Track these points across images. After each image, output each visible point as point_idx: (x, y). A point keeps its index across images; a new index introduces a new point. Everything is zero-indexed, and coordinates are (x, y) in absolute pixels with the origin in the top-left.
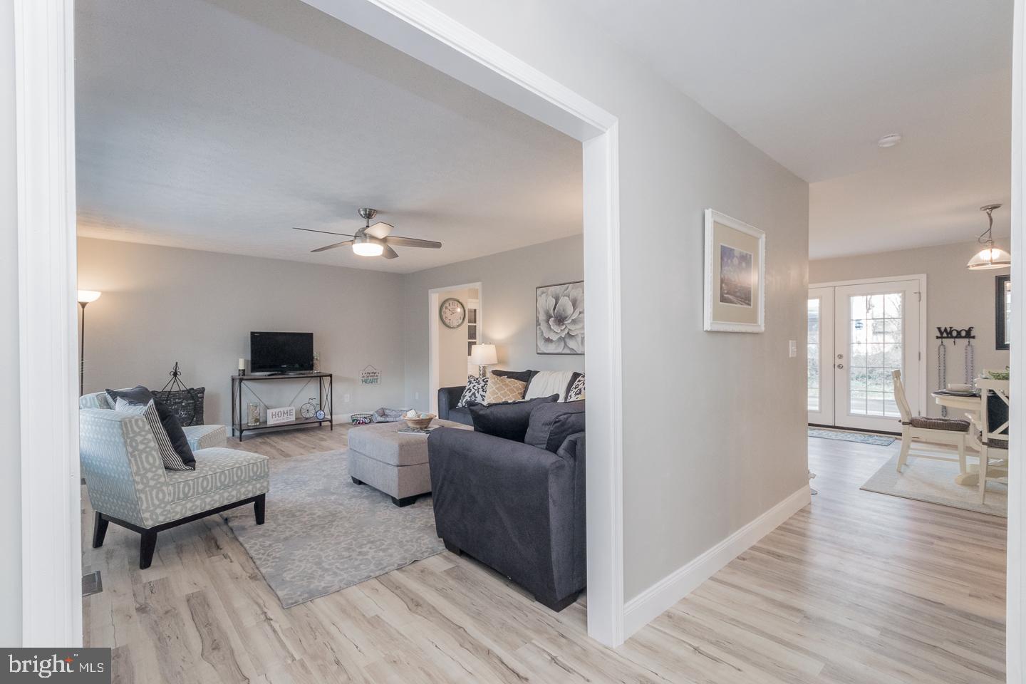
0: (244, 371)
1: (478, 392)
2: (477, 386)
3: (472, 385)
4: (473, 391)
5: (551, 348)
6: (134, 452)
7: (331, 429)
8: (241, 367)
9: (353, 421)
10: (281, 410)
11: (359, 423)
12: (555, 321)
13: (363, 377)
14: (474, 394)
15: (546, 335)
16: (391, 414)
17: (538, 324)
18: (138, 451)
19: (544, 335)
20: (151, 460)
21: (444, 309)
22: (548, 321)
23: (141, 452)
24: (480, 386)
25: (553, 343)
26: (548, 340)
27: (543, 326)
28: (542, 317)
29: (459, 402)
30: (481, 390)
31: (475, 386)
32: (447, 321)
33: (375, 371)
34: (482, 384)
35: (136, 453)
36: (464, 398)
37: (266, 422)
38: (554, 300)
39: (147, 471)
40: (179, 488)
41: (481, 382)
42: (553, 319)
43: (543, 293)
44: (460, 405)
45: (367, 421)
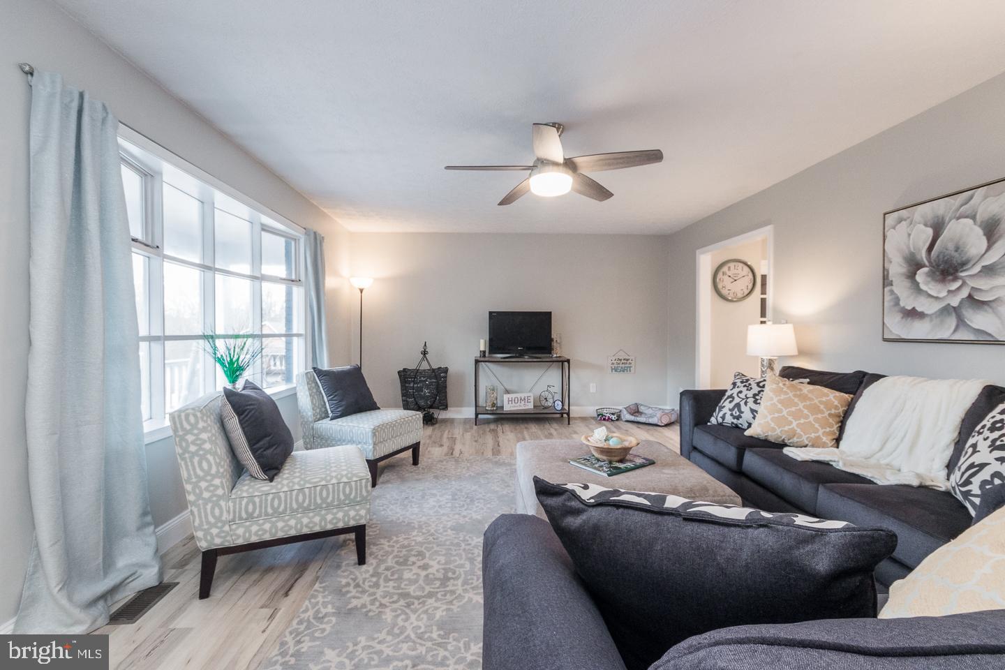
0: (484, 352)
1: (746, 403)
2: (745, 392)
3: (736, 391)
4: (737, 400)
5: (920, 329)
6: (183, 454)
7: (569, 424)
8: (482, 348)
9: (598, 415)
10: (519, 395)
11: (604, 419)
12: (931, 275)
13: (613, 364)
14: (738, 405)
15: (908, 302)
16: (646, 412)
17: (886, 281)
18: (189, 452)
19: (902, 304)
20: (205, 465)
21: (720, 275)
22: (911, 276)
23: (194, 454)
24: (750, 394)
25: (927, 320)
26: (913, 314)
27: (901, 287)
28: (897, 268)
29: (712, 415)
30: (751, 400)
31: (741, 392)
32: (724, 292)
33: (628, 358)
34: (755, 389)
35: (187, 455)
36: (720, 411)
37: (502, 407)
38: (930, 232)
39: (200, 479)
40: (241, 504)
41: (754, 386)
42: (925, 270)
43: (900, 220)
44: (713, 420)
45: (614, 417)
